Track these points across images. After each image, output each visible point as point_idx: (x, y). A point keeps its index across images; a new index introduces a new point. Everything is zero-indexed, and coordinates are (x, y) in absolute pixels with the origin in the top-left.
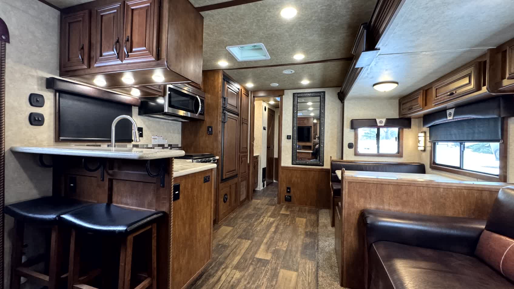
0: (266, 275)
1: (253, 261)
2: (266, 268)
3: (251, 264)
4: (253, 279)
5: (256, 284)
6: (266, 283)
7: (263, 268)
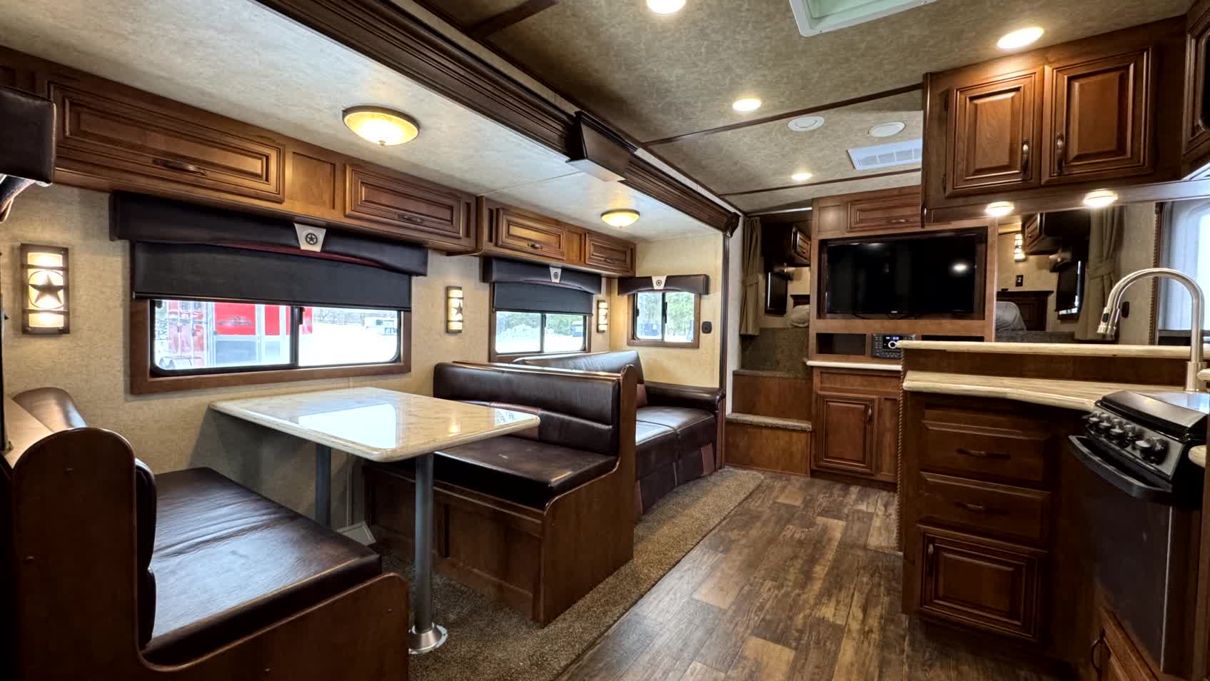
0: (761, 603)
1: (799, 640)
2: (761, 617)
3: (801, 632)
4: (790, 600)
5: (782, 591)
6: (762, 590)
7: (768, 617)
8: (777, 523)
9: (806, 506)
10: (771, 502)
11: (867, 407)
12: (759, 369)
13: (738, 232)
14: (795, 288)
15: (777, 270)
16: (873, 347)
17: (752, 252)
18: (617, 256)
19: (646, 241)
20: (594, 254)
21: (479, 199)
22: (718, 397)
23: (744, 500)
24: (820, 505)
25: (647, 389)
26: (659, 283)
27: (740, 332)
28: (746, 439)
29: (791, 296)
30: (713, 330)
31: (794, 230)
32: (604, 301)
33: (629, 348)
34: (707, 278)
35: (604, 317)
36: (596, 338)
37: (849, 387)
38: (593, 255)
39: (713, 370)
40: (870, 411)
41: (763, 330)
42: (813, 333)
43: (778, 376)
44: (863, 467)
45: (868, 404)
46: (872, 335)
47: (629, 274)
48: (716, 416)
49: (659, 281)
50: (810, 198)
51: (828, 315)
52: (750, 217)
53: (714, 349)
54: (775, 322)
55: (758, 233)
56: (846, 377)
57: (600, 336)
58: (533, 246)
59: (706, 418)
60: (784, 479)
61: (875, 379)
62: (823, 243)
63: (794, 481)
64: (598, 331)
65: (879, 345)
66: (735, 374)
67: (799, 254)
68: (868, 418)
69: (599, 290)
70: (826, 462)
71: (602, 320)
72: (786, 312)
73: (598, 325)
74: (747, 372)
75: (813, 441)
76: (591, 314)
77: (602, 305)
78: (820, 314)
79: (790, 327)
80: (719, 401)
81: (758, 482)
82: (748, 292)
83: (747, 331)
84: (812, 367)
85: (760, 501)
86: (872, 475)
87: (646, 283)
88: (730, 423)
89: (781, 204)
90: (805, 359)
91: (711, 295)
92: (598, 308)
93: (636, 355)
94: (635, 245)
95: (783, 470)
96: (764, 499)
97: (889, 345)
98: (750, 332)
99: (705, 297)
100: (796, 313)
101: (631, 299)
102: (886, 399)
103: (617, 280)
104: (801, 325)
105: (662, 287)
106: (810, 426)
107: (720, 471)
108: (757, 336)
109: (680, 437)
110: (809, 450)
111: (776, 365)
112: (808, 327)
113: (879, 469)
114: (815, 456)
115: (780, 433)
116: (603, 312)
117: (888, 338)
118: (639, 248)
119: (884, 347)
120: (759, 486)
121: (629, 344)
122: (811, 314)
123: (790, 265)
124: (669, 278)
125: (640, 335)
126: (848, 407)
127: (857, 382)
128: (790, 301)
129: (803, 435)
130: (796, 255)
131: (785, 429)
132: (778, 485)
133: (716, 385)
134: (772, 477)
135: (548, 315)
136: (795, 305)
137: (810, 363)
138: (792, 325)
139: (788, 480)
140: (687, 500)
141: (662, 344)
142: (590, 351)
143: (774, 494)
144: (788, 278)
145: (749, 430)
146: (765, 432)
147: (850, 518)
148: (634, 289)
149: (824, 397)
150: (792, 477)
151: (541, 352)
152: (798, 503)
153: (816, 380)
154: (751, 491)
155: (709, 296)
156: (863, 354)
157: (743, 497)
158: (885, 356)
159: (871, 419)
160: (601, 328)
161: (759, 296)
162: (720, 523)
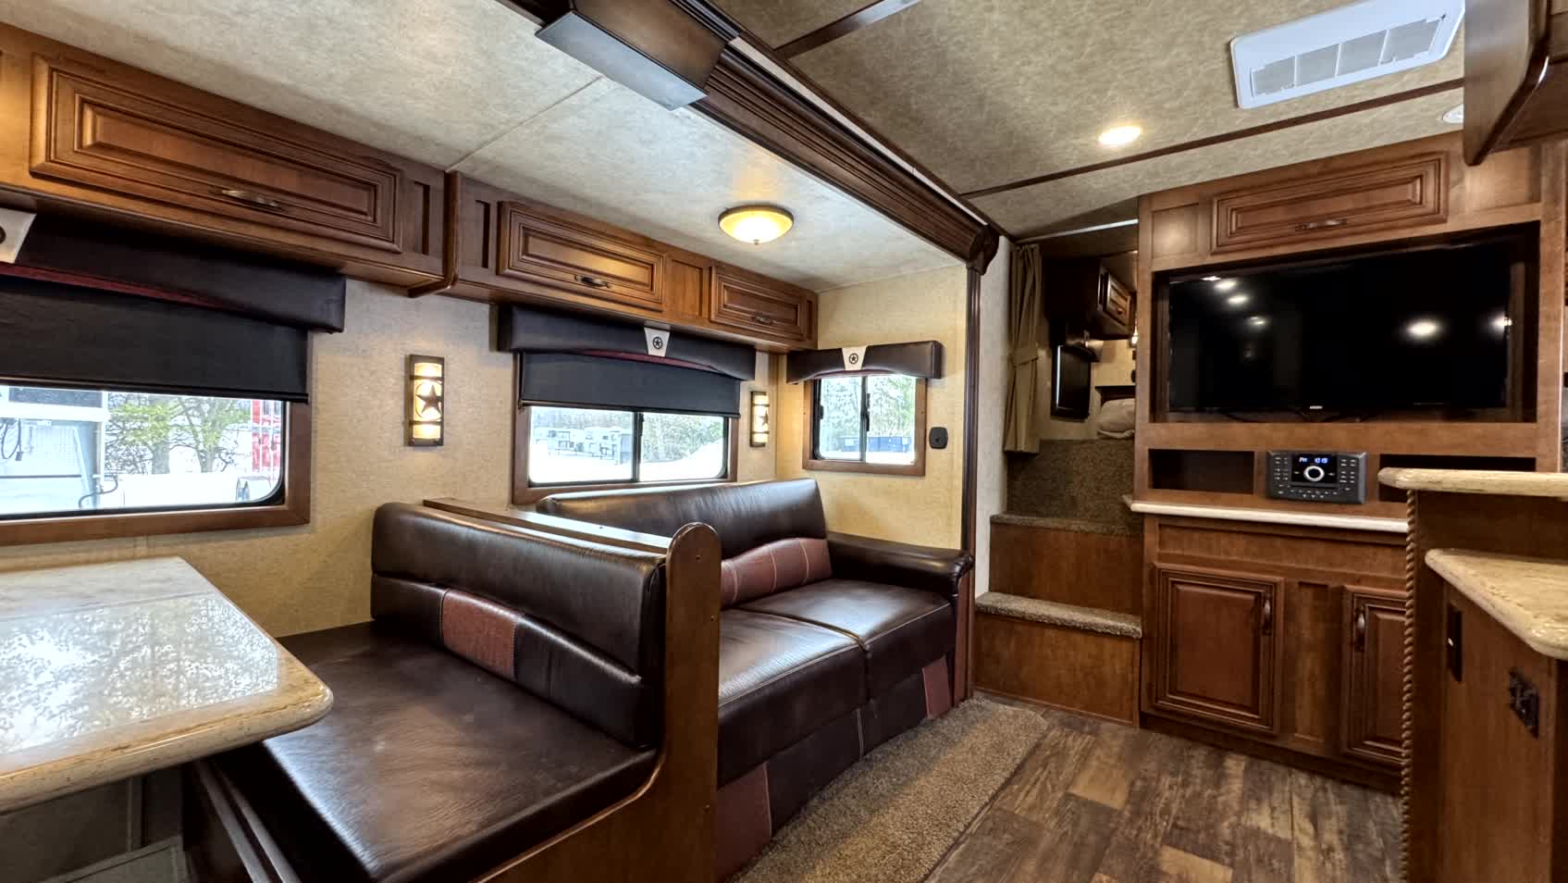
8: (1073, 862)
9: (1137, 813)
10: (1060, 794)
11: (1259, 600)
12: (1040, 515)
13: (998, 266)
14: (1103, 375)
15: (1071, 342)
16: (1269, 477)
17: (1025, 305)
18: (776, 312)
19: (835, 287)
20: (729, 305)
21: (450, 179)
22: (957, 569)
23: (1003, 787)
24: (1166, 811)
25: (831, 546)
26: (854, 358)
27: (1004, 446)
28: (1013, 644)
29: (1097, 388)
30: (949, 443)
31: (1102, 271)
32: (764, 393)
33: (806, 474)
34: (938, 349)
35: (762, 421)
36: (748, 458)
37: (1223, 557)
38: (725, 306)
39: (949, 518)
40: (1267, 606)
41: (1046, 444)
42: (1141, 449)
43: (1074, 527)
44: (1253, 720)
45: (1263, 592)
46: (1268, 454)
47: (805, 345)
48: (953, 603)
49: (854, 354)
50: (1134, 194)
51: (1171, 416)
52: (1021, 245)
53: (951, 478)
54: (1070, 430)
55: (1036, 270)
56: (1214, 535)
57: (755, 454)
58: (587, 281)
59: (931, 610)
60: (1087, 729)
61: (1279, 542)
62: (1161, 279)
63: (1106, 736)
64: (752, 444)
65: (1283, 474)
66: (995, 522)
67: (1111, 315)
68: (1262, 622)
69: (752, 373)
70: (1174, 701)
71: (759, 426)
72: (1088, 414)
73: (752, 433)
74: (1015, 519)
75: (1145, 660)
76: (737, 415)
77: (759, 400)
78: (1156, 413)
79: (1096, 438)
80: (959, 576)
81: (1034, 737)
82: (1018, 377)
83: (1016, 446)
84: (1142, 515)
85: (1035, 792)
86: (1273, 737)
87: (833, 360)
88: (984, 613)
89: (1077, 212)
90: (1127, 499)
91: (946, 380)
92: (752, 405)
93: (814, 487)
94: (816, 296)
95: (1086, 708)
96: (1044, 785)
97: (1306, 474)
98: (1022, 447)
99: (935, 382)
100: (1106, 414)
101: (810, 389)
102: (1301, 584)
103: (785, 357)
104: (1118, 435)
105: (858, 366)
106: (1139, 629)
107: (962, 705)
108: (1036, 455)
109: (869, 656)
110: (1137, 675)
111: (1070, 508)
112: (1132, 437)
113: (1289, 726)
114: (1150, 686)
115: (1079, 638)
116: (760, 411)
117: (1303, 459)
118: (825, 301)
119: (1295, 478)
120: (1038, 746)
121: (805, 467)
122: (1138, 415)
123: (1094, 336)
124: (869, 350)
125: (826, 451)
126: (1220, 597)
127: (1236, 549)
128: (1095, 397)
129: (1126, 646)
130: (1106, 316)
131: (1088, 631)
132: (1076, 744)
133: (956, 545)
134: (1063, 724)
135: (646, 415)
136: (1103, 401)
137: (1138, 506)
138: (1099, 434)
139: (1094, 733)
140: (884, 785)
141: (862, 468)
142: (735, 480)
143: (1068, 769)
144: (1091, 357)
145: (1019, 628)
146: (1050, 633)
147: (1240, 854)
148: (813, 371)
149: (1166, 574)
150: (1105, 725)
151: (633, 482)
152: (1117, 801)
153: (1150, 539)
154: (1018, 761)
155: (942, 380)
156: (1250, 491)
157: (1000, 779)
158: (1295, 497)
159: (1269, 623)
160: (758, 439)
161: (1039, 386)
162: (944, 857)
